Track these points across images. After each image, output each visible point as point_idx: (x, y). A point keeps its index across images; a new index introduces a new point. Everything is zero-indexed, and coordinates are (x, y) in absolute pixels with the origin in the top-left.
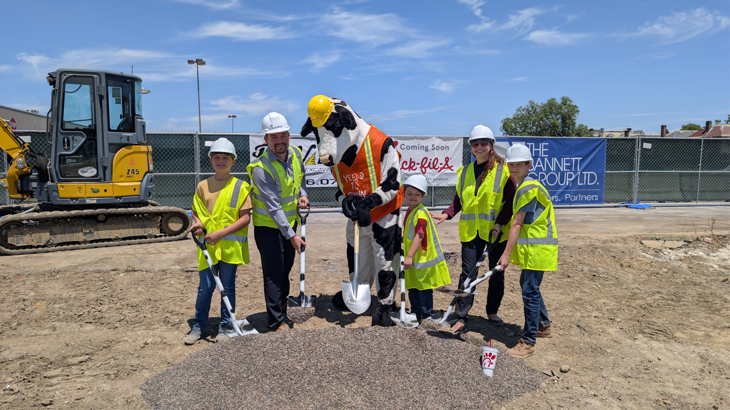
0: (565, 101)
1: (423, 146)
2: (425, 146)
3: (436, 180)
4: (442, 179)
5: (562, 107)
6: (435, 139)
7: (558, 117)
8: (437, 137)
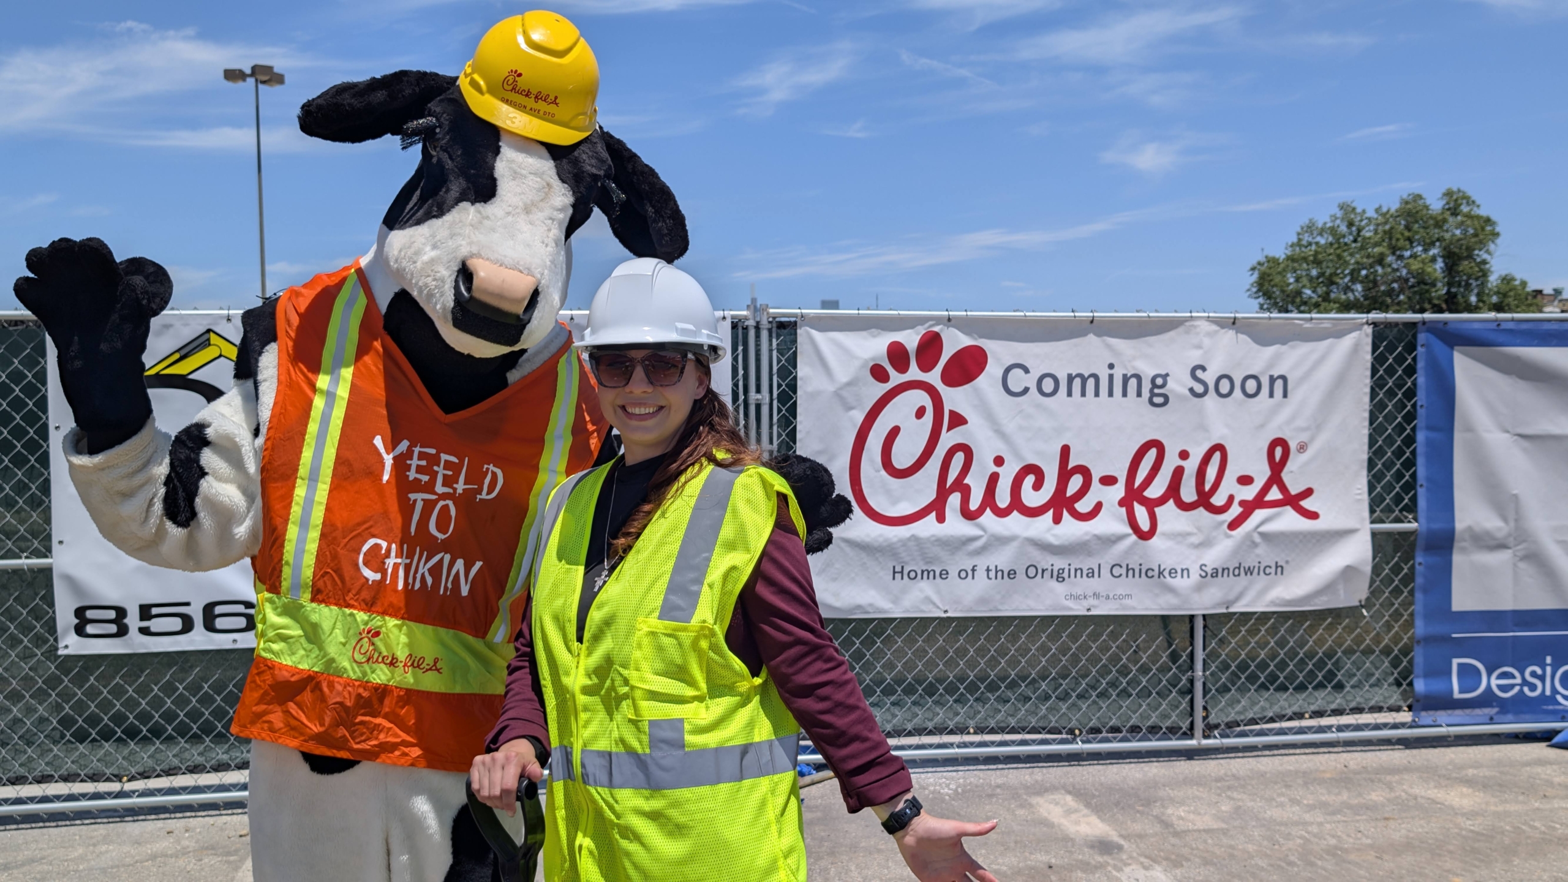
0: (1455, 202)
1: (1138, 377)
2: (1148, 371)
3: (1215, 574)
4: (1249, 571)
5: (1445, 221)
6: (1209, 334)
7: (1434, 251)
8: (1221, 323)
